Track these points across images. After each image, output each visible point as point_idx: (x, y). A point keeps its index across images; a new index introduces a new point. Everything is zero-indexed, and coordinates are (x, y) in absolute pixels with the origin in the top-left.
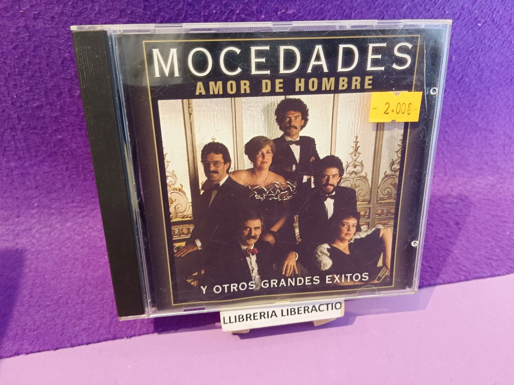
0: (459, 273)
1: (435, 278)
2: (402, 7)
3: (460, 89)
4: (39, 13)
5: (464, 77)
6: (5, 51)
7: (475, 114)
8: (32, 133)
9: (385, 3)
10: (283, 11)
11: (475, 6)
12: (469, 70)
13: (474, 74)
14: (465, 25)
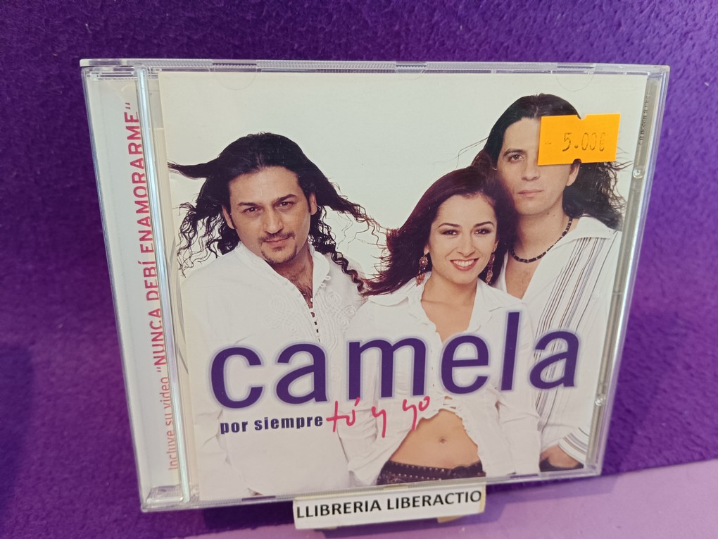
1: (655, 456)
3: (675, 174)
5: (682, 157)
7: (696, 208)
11: (703, 60)
12: (689, 147)
13: (694, 153)
14: (689, 85)
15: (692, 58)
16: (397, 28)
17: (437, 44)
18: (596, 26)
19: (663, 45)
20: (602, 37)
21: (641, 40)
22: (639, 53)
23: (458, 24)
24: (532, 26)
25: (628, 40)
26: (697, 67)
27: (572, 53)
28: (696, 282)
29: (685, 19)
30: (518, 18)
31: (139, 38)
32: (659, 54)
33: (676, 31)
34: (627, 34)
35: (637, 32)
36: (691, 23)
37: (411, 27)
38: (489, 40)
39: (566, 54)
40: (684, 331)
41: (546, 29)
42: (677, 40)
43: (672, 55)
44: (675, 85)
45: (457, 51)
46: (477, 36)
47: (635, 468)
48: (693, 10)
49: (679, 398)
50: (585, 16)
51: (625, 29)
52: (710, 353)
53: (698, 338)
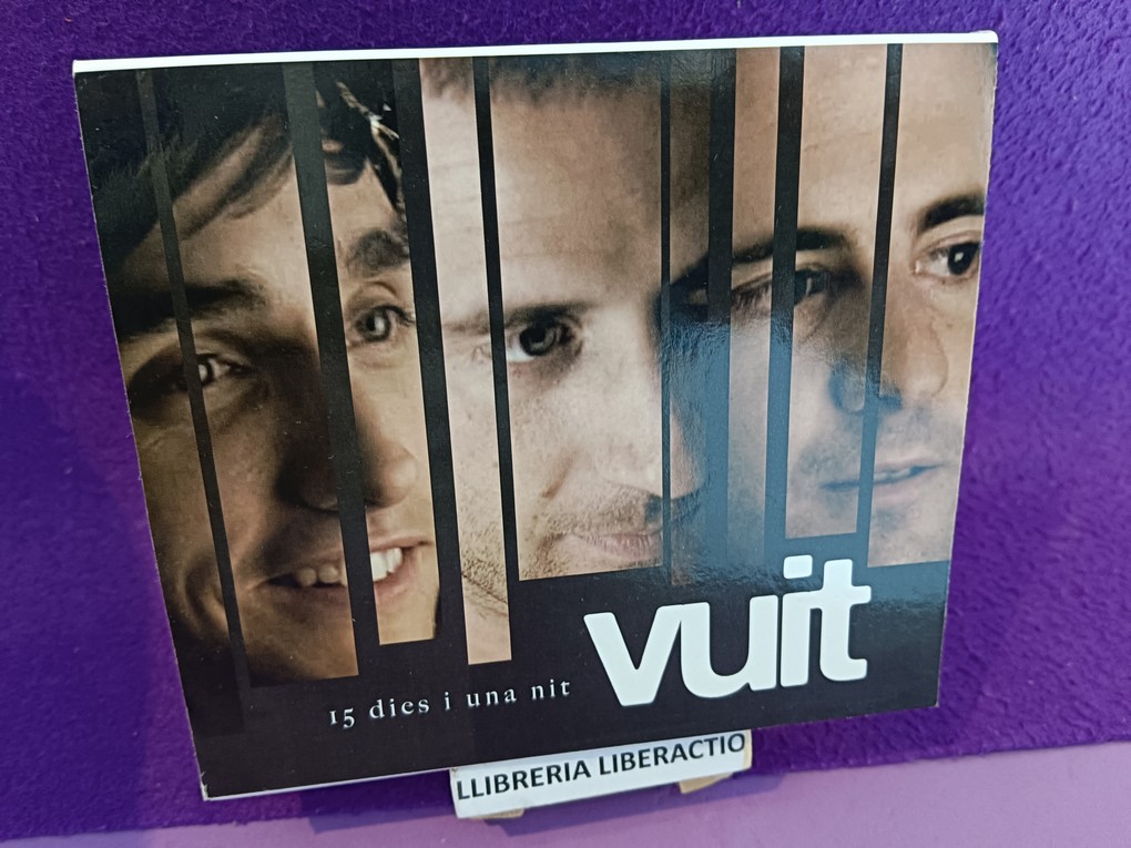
0: (1074, 722)
1: (1012, 732)
3: (1081, 276)
4: (110, 26)
5: (1093, 249)
6: (21, 110)
7: (1113, 335)
8: (69, 308)
12: (1105, 234)
13: (1114, 244)
14: (1109, 130)
15: (1118, 84)
17: (699, 28)
19: (1069, 57)
21: (1035, 45)
22: (1031, 67)
24: (856, 9)
25: (1013, 45)
28: (1103, 456)
29: (1108, 15)
32: (1063, 71)
33: (1092, 35)
34: (1012, 34)
35: (1027, 32)
36: (1117, 23)
40: (1077, 534)
41: (879, 15)
42: (1093, 51)
43: (1083, 76)
44: (1088, 126)
46: (765, 20)
47: (977, 750)
49: (1059, 642)
51: (1008, 26)
52: (1116, 570)
53: (1098, 546)
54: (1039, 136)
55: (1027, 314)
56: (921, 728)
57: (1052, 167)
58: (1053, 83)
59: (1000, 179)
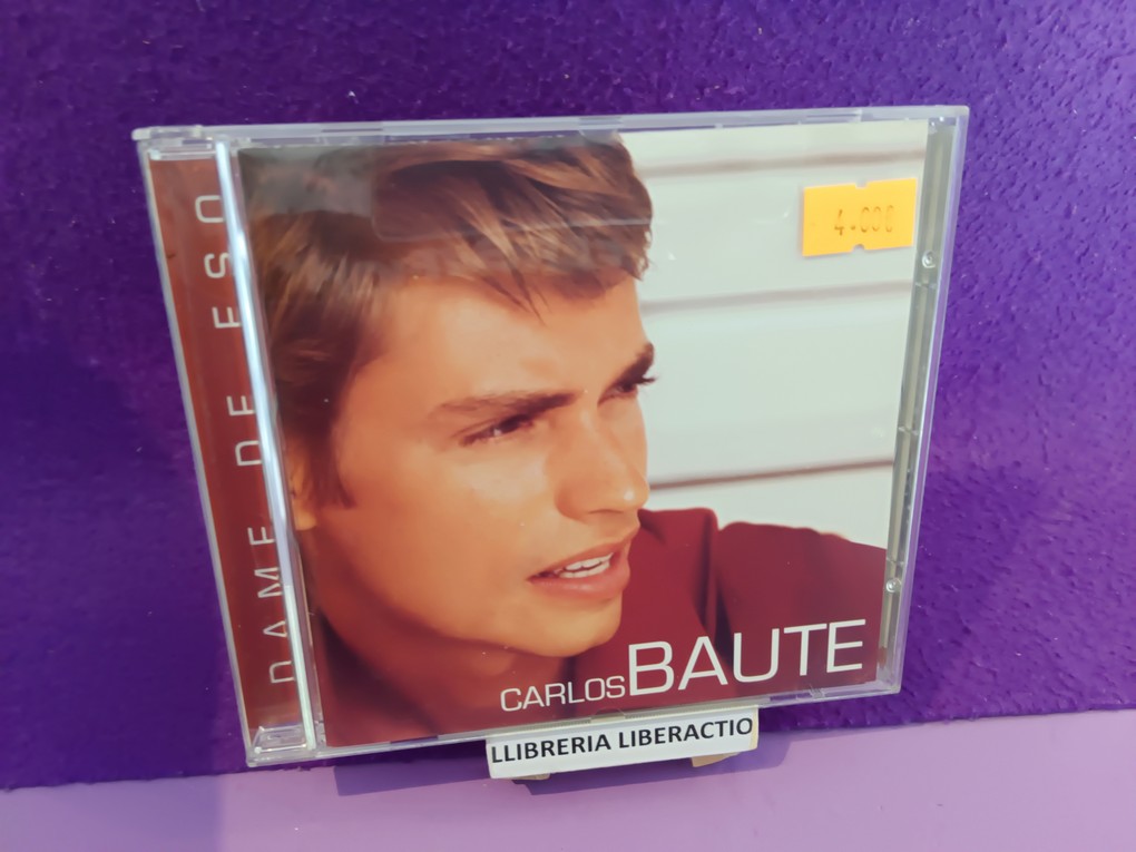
0: (1056, 691)
1: (1000, 699)
2: (982, 97)
3: (1080, 274)
4: (184, 49)
5: (1091, 249)
7: (1109, 331)
9: (946, 87)
10: (717, 87)
12: (1103, 235)
13: (1112, 245)
14: (1110, 138)
15: (1116, 98)
16: (662, 25)
17: (723, 53)
18: (966, 40)
19: (1070, 74)
20: (976, 57)
21: (1036, 65)
22: (1033, 84)
23: (755, 25)
24: (869, 34)
25: (1016, 65)
26: (1123, 112)
27: (928, 79)
28: (1097, 445)
29: (1107, 36)
30: (848, 20)
31: (277, 22)
32: (1064, 87)
33: (1092, 54)
34: (1014, 56)
36: (1116, 42)
37: (684, 26)
38: (801, 52)
39: (919, 79)
40: (1069, 518)
41: (889, 40)
42: (1093, 68)
43: (1083, 91)
44: (1087, 137)
45: (752, 65)
46: (784, 45)
47: (967, 715)
48: (1121, 22)
49: (1047, 617)
50: (951, 23)
51: (1011, 47)
52: (1104, 552)
53: (1089, 529)
54: (1040, 147)
55: (1028, 311)
56: (916, 694)
57: (1052, 175)
58: (1054, 98)
59: (1003, 186)
